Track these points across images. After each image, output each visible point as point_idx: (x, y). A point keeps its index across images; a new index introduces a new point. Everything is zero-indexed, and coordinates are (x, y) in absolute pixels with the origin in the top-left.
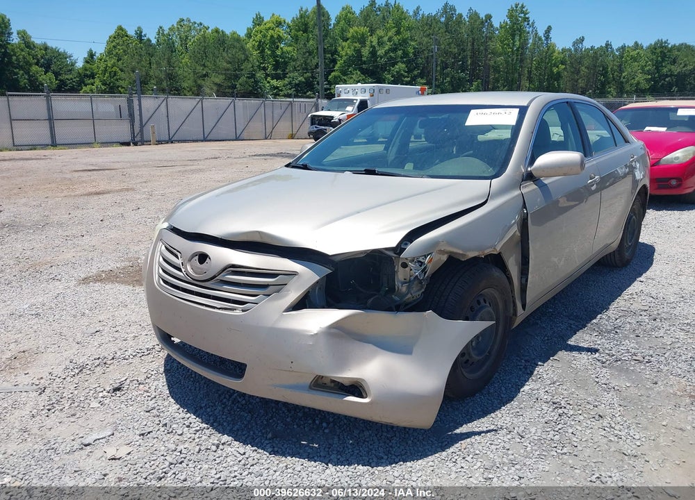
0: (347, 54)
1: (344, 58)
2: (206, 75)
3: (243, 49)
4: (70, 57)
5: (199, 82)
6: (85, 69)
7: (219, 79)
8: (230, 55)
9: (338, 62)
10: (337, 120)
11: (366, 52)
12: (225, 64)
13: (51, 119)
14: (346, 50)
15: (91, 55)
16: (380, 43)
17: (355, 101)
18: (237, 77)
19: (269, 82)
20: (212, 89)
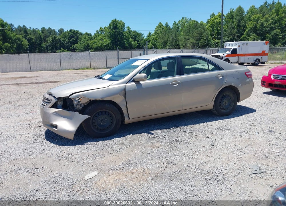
0: (250, 27)
1: (249, 29)
2: (188, 39)
3: (203, 28)
4: (143, 35)
5: (186, 42)
6: (147, 39)
7: (193, 41)
8: (198, 31)
9: (245, 31)
10: (221, 57)
11: (258, 25)
12: (196, 34)
13: (118, 59)
14: (250, 25)
15: (150, 34)
16: (267, 21)
17: (231, 49)
18: (200, 40)
19: (214, 41)
20: (190, 45)
